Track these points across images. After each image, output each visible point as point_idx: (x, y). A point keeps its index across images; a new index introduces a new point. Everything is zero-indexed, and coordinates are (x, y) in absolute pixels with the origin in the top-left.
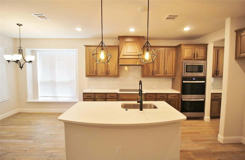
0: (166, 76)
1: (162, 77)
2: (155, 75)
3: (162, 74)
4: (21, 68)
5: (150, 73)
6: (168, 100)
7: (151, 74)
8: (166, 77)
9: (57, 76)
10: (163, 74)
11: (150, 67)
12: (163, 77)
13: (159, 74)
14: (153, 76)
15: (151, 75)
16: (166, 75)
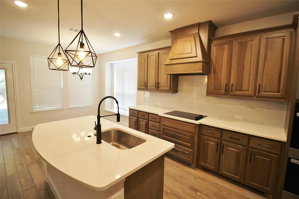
0: (258, 97)
1: (248, 98)
2: (232, 93)
3: (248, 91)
4: (81, 79)
5: (220, 89)
6: (250, 149)
7: (223, 91)
8: (259, 99)
9: (126, 88)
10: (251, 92)
11: (221, 77)
12: (252, 98)
13: (241, 91)
14: (228, 95)
15: (223, 93)
16: (259, 95)
